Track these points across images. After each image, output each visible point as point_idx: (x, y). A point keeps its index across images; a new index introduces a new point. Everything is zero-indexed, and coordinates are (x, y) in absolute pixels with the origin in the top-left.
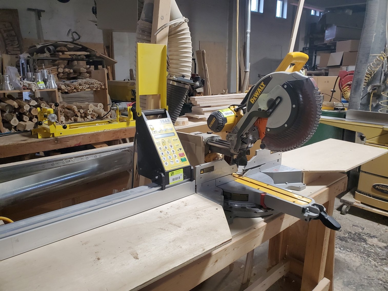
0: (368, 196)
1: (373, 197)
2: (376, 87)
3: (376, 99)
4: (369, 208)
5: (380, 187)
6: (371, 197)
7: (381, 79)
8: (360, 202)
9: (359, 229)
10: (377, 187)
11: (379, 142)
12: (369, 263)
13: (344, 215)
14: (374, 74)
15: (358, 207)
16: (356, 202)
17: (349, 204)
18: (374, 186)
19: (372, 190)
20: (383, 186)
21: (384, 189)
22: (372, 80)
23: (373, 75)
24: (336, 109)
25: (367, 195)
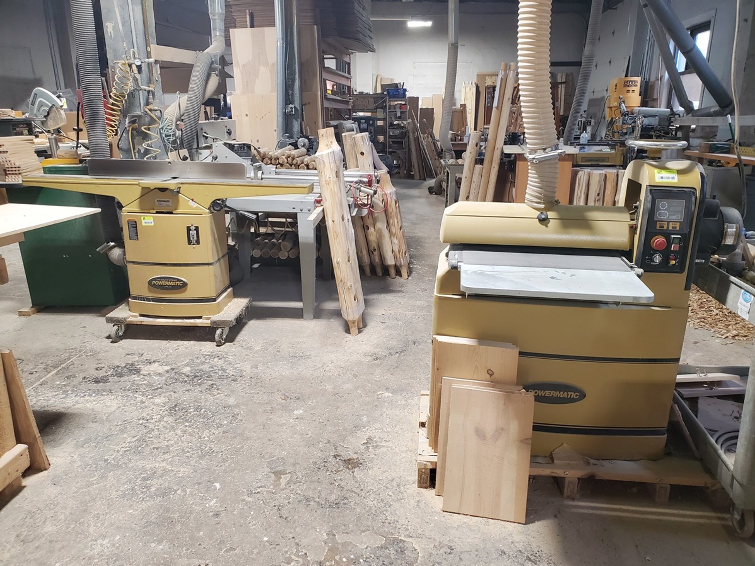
0: (147, 301)
1: (153, 301)
2: (135, 119)
3: (142, 139)
4: (151, 319)
5: (158, 282)
6: (150, 301)
7: (140, 105)
8: (138, 314)
9: (135, 358)
10: (154, 282)
11: (141, 209)
12: (132, 402)
13: (116, 342)
14: (128, 95)
15: (135, 323)
16: (133, 316)
17: (121, 323)
18: (150, 282)
19: (150, 291)
20: (162, 280)
21: (163, 283)
22: (129, 107)
23: (126, 96)
24: (81, 161)
25: (144, 300)
